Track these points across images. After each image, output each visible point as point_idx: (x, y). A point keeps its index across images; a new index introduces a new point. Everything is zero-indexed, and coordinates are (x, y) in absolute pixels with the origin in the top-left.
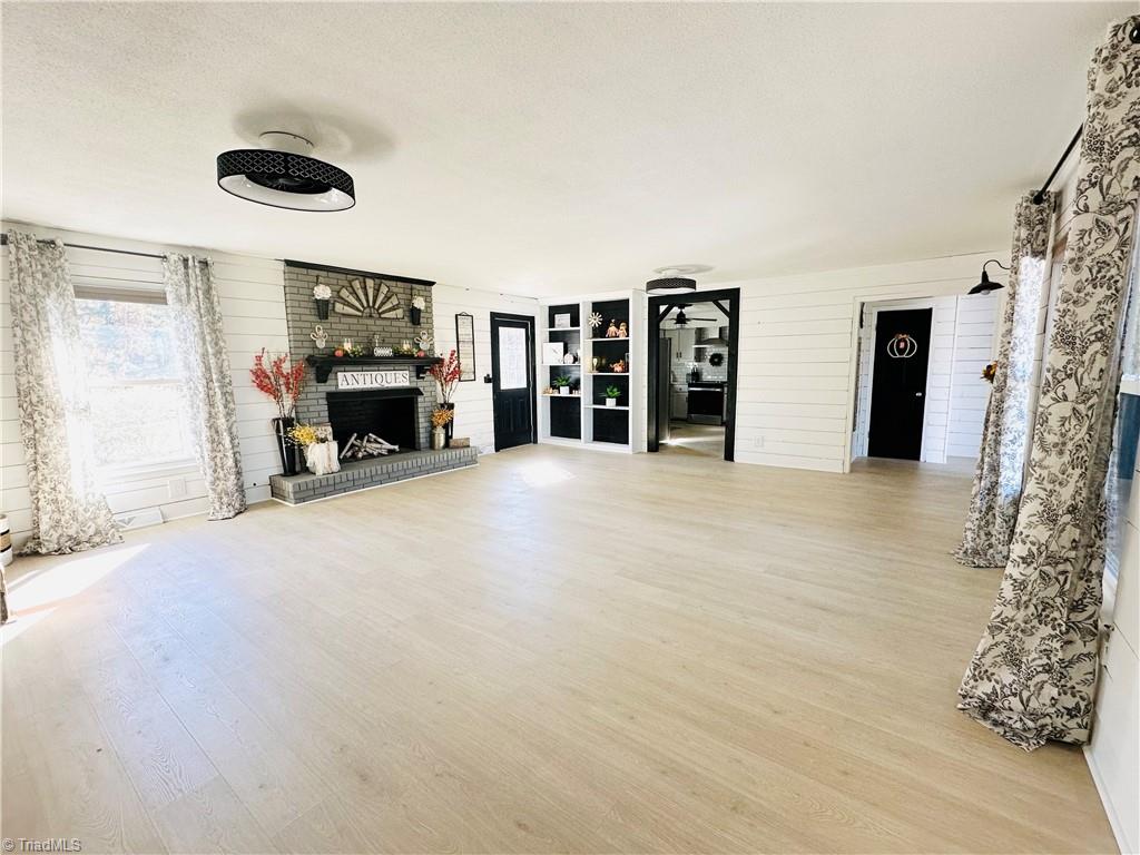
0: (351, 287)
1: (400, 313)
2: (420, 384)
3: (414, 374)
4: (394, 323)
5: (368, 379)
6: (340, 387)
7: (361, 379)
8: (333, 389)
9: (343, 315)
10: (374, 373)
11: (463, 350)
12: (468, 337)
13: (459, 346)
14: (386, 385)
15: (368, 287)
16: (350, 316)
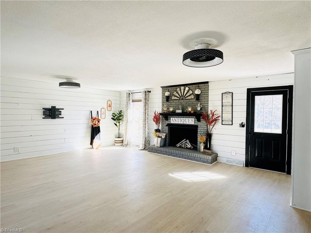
0: (177, 90)
2: (199, 124)
3: (196, 120)
6: (171, 122)
7: (177, 120)
8: (169, 123)
11: (225, 110)
12: (229, 103)
13: (223, 108)
14: (185, 123)
15: (182, 90)
16: (176, 100)
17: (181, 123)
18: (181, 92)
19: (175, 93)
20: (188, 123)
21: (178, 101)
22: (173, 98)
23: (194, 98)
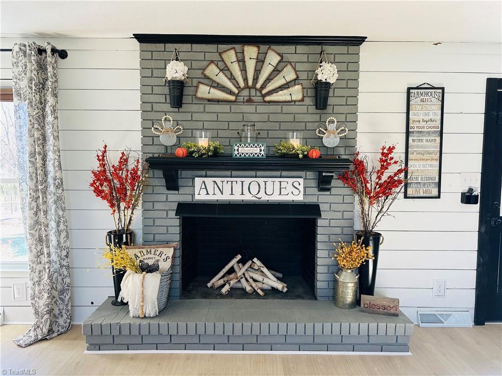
0: (223, 61)
1: (296, 92)
2: (323, 200)
3: (313, 183)
4: (286, 109)
5: (237, 188)
6: (197, 197)
7: (227, 188)
8: (187, 199)
9: (209, 100)
10: (247, 181)
11: (418, 147)
12: (430, 124)
13: (410, 139)
14: (264, 198)
15: (247, 59)
16: (218, 101)
17: (248, 197)
18: (244, 70)
19: (212, 71)
20: (276, 198)
21: (226, 108)
22: (204, 91)
23: (302, 100)
